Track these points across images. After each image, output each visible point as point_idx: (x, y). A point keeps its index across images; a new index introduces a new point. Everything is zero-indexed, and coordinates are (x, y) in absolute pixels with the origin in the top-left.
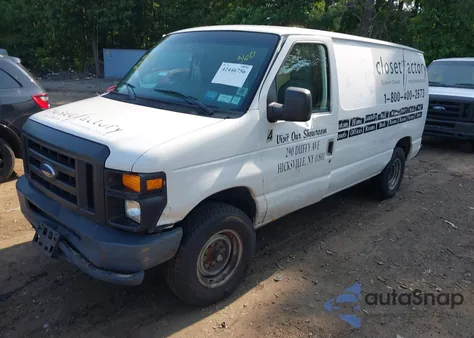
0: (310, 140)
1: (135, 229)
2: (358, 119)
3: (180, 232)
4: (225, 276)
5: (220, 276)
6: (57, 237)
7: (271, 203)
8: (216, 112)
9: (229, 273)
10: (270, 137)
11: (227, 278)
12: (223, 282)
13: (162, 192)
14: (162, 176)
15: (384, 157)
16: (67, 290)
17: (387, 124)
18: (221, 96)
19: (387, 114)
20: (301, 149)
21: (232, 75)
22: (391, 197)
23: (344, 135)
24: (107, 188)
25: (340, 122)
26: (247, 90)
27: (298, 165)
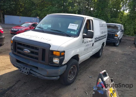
0: (90, 43)
1: (57, 65)
2: (97, 38)
3: (66, 66)
4: (72, 77)
5: (71, 77)
6: (29, 69)
7: (82, 58)
8: (71, 36)
9: (73, 76)
10: (83, 42)
11: (73, 78)
12: (72, 79)
13: (64, 56)
14: (64, 52)
15: (100, 47)
16: (29, 84)
17: (101, 39)
18: (71, 32)
19: (102, 37)
20: (88, 45)
21: (73, 27)
22: (100, 57)
23: (95, 42)
24: (50, 55)
25: (95, 38)
26: (78, 31)
27: (87, 49)
